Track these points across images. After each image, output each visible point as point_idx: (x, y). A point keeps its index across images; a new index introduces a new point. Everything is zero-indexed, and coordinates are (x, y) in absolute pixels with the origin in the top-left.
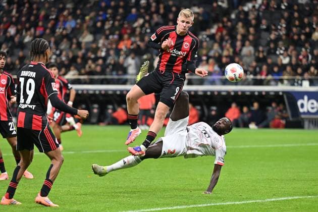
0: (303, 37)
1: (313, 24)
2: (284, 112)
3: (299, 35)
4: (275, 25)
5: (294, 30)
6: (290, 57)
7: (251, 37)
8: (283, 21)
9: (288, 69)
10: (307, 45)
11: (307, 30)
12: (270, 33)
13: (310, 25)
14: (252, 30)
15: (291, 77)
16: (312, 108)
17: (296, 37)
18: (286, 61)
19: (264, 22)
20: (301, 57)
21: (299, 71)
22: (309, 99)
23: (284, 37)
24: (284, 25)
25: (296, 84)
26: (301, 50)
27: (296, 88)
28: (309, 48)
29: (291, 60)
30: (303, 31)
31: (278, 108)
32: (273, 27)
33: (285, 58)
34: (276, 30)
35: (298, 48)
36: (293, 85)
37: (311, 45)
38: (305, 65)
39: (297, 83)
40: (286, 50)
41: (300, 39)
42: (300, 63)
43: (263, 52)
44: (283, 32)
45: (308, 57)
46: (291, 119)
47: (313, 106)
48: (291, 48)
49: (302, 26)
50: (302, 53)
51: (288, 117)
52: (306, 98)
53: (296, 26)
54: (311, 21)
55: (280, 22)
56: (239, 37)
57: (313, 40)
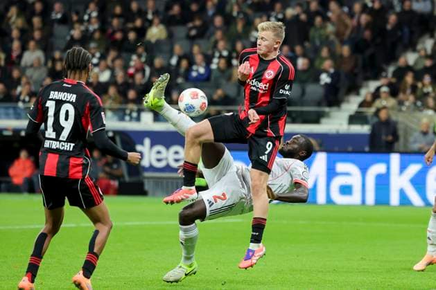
0: (132, 36)
1: (146, 13)
2: (115, 166)
3: (125, 32)
4: (77, 13)
5: (115, 22)
6: (112, 69)
7: (37, 35)
8: (92, 6)
9: (112, 91)
10: (140, 50)
11: (138, 23)
12: (72, 28)
13: (142, 13)
14: (36, 21)
15: (116, 106)
16: (159, 160)
17: (119, 36)
18: (105, 77)
19: (57, 6)
20: (131, 71)
21: (132, 94)
22: (152, 145)
23: (97, 35)
24: (94, 14)
25: (127, 118)
26: (130, 60)
27: (129, 125)
28: (144, 54)
29: (113, 76)
30: (130, 25)
31: (104, 161)
32: (75, 18)
33: (102, 71)
34: (81, 21)
35: (124, 55)
36: (122, 119)
37: (146, 50)
38: (141, 85)
39: (130, 115)
40: (103, 57)
41: (125, 38)
42: (130, 81)
43: (61, 60)
44: (94, 26)
45: (143, 71)
46: (127, 179)
47: (159, 156)
48: (112, 54)
49: (128, 16)
50: (132, 63)
51: (122, 176)
52: (147, 141)
53: (118, 16)
54: (143, 8)
55: (87, 7)
56: (15, 33)
57: (149, 42)
